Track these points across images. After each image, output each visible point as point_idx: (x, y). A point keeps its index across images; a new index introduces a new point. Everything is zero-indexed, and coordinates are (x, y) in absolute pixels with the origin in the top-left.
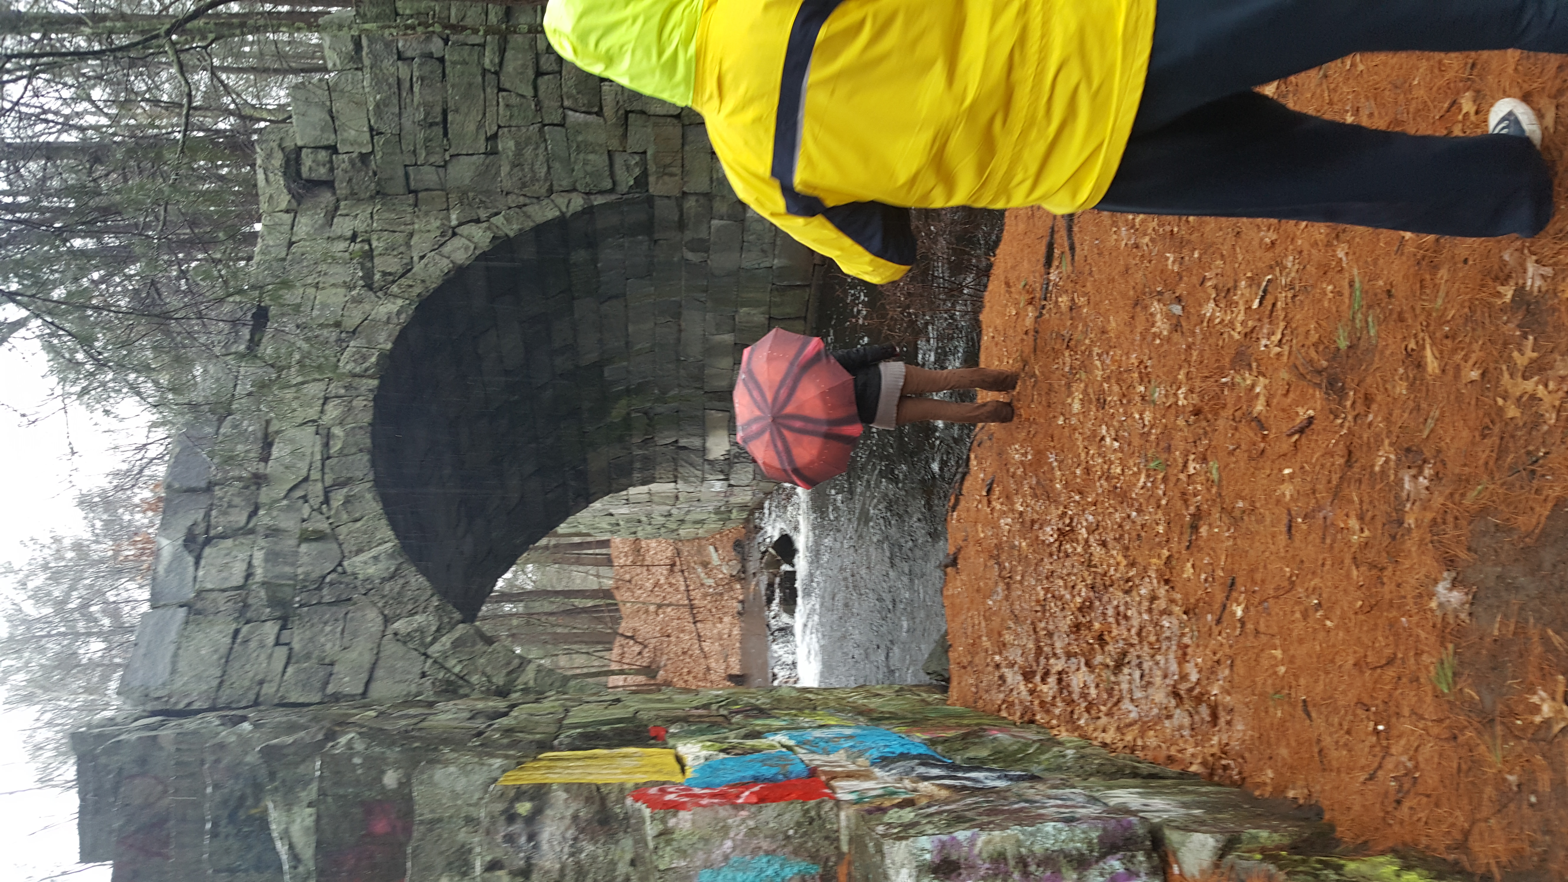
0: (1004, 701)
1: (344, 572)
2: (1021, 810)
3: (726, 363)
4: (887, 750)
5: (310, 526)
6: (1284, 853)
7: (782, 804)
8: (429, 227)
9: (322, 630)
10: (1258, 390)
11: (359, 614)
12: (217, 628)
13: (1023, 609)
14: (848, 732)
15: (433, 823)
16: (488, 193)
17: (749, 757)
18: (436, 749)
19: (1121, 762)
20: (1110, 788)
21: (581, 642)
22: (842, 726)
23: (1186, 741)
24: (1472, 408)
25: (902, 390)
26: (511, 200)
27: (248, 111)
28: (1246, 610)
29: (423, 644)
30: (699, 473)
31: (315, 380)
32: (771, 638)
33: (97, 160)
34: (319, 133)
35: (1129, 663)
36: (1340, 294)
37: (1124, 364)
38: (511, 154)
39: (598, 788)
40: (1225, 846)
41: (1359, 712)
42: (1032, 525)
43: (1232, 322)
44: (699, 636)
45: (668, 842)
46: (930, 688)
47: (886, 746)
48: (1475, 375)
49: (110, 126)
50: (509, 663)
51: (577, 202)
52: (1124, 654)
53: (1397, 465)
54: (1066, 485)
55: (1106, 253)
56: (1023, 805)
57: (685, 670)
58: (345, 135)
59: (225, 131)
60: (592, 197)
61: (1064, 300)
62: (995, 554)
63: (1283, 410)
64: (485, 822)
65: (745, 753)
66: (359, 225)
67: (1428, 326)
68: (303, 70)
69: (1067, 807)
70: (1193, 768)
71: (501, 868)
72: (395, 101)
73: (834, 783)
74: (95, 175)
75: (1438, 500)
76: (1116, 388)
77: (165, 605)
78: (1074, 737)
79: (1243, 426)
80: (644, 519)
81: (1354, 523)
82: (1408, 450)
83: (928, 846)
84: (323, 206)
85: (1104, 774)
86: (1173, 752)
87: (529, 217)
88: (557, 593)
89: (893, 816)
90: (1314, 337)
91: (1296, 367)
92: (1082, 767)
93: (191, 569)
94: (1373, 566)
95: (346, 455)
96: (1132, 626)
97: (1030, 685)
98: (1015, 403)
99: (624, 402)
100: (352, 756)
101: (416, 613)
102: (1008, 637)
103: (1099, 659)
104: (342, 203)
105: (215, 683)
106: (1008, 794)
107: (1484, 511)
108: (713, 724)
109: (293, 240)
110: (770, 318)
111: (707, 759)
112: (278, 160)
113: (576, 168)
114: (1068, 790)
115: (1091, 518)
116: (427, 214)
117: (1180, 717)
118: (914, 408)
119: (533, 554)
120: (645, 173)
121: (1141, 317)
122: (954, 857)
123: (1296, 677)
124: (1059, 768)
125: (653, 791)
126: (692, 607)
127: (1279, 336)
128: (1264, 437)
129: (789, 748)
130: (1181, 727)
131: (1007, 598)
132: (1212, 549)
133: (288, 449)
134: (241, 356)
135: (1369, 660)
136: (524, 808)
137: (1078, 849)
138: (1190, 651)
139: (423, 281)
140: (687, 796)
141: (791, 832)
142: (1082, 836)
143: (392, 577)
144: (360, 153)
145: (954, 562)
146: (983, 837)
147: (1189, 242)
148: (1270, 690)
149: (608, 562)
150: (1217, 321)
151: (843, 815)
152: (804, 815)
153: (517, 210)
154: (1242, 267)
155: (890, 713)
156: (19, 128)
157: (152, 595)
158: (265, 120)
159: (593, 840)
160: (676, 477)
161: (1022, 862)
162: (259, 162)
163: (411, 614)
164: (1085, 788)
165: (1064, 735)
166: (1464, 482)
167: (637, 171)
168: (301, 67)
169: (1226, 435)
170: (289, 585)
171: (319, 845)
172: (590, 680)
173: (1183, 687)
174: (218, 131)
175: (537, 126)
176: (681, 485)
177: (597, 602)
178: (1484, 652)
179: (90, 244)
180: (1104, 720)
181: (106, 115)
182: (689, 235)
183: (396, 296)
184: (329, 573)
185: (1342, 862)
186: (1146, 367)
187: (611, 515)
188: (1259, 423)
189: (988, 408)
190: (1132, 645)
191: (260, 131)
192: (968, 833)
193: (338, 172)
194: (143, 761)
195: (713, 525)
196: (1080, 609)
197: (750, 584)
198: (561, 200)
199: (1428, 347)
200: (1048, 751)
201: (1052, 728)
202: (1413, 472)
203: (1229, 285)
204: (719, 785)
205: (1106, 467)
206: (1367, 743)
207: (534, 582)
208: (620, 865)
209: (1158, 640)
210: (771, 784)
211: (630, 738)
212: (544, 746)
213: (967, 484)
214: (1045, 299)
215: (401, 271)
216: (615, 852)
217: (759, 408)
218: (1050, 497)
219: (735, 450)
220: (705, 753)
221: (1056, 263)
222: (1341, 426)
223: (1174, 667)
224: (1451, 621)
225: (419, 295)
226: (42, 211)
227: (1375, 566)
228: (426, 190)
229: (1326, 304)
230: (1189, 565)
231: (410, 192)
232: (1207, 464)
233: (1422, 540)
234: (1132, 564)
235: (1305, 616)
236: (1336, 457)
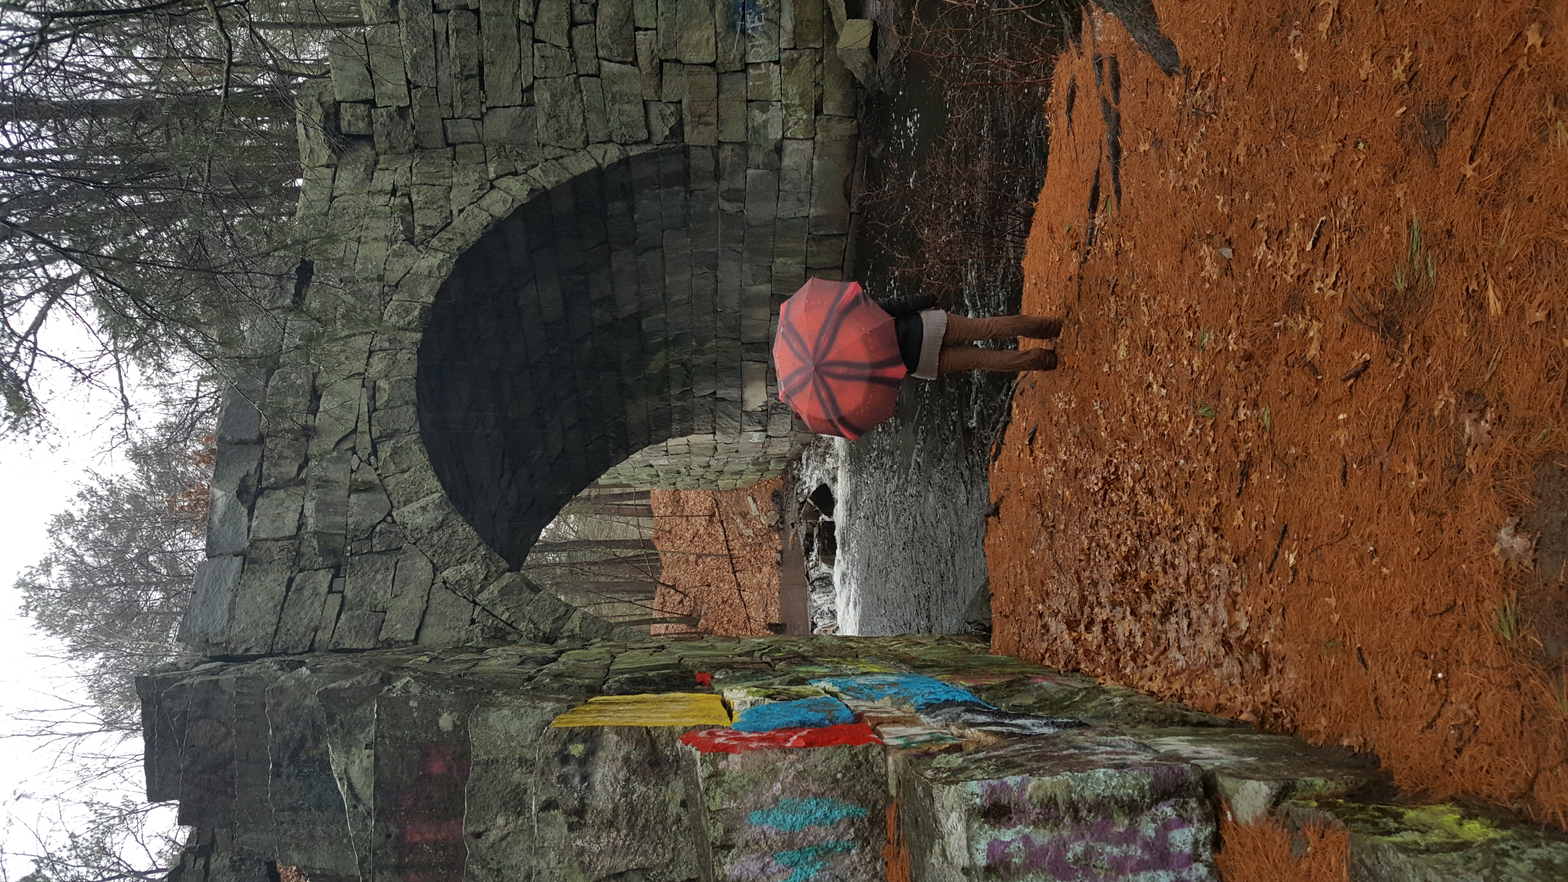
0: (1047, 650)
1: (394, 522)
2: (1071, 756)
3: (763, 313)
4: (932, 696)
5: (359, 477)
6: (1341, 801)
7: (830, 748)
8: (467, 180)
9: (374, 577)
10: (1311, 334)
11: (409, 562)
12: (272, 577)
13: (1066, 558)
14: (891, 679)
15: (487, 764)
16: (525, 145)
17: (794, 703)
18: (489, 692)
19: (1169, 710)
20: (1160, 736)
21: (622, 591)
22: (885, 673)
23: (1236, 690)
24: (1537, 350)
25: (944, 338)
26: (548, 152)
27: (286, 67)
28: (1299, 557)
29: (471, 591)
30: (737, 425)
31: (362, 333)
32: (810, 588)
33: (141, 117)
34: (357, 87)
35: (1176, 611)
36: (1398, 235)
37: (1171, 309)
38: (546, 106)
39: (648, 731)
40: (1280, 793)
41: (1417, 659)
42: (1076, 474)
43: (1284, 265)
44: (739, 585)
45: (719, 784)
46: (972, 638)
47: (931, 693)
48: (1540, 316)
49: (151, 84)
50: (555, 611)
51: (613, 153)
52: (1172, 603)
53: (1458, 410)
54: (1111, 434)
55: (1154, 196)
56: (1072, 751)
57: (726, 619)
58: (383, 89)
59: (265, 86)
60: (628, 148)
61: (1109, 245)
62: (1038, 504)
63: (1338, 354)
64: (540, 763)
65: (790, 699)
66: (400, 180)
67: (1490, 265)
68: (338, 25)
69: (1117, 753)
70: (1244, 717)
71: (557, 807)
72: (432, 55)
73: (882, 729)
74: (139, 133)
75: (1501, 445)
76: (1163, 334)
77: (222, 554)
78: (1120, 686)
79: (1296, 372)
80: (683, 470)
81: (1411, 468)
82: (1469, 394)
83: (978, 791)
84: (363, 160)
85: (1153, 721)
86: (1222, 700)
87: (566, 169)
88: (599, 543)
89: (941, 761)
90: (1370, 279)
91: (1351, 310)
92: (1130, 715)
93: (245, 519)
94: (1430, 512)
95: (392, 408)
96: (1180, 575)
97: (1074, 634)
98: (1058, 350)
99: (662, 354)
100: (409, 698)
101: (465, 562)
102: (1052, 586)
103: (1145, 607)
104: (382, 158)
105: (271, 630)
106: (1057, 740)
107: (1549, 455)
108: (757, 671)
109: (335, 194)
110: (807, 268)
111: (752, 704)
112: (317, 115)
113: (612, 119)
114: (1117, 737)
115: (1137, 466)
116: (465, 167)
117: (1230, 666)
118: (956, 357)
119: (575, 505)
120: (680, 123)
121: (1190, 261)
122: (1004, 801)
123: (1351, 625)
124: (1107, 716)
125: (703, 734)
126: (731, 557)
127: (1334, 279)
128: (1318, 382)
129: (833, 694)
130: (1230, 676)
131: (1050, 547)
132: (1263, 496)
133: (338, 400)
134: (288, 310)
135: (1427, 607)
136: (577, 749)
137: (1128, 795)
138: (1240, 599)
139: (463, 235)
140: (735, 739)
141: (839, 776)
142: (1134, 782)
143: (440, 527)
144: (398, 107)
145: (996, 512)
146: (1034, 782)
147: (1239, 183)
148: (1323, 638)
149: (649, 512)
150: (1269, 264)
151: (890, 760)
152: (852, 759)
153: (554, 162)
154: (1296, 208)
155: (932, 661)
156: (64, 87)
157: (207, 545)
158: (303, 75)
159: (645, 781)
160: (714, 428)
161: (1073, 808)
162: (299, 117)
163: (460, 562)
164: (1133, 735)
165: (1109, 684)
166: (1528, 426)
167: (672, 121)
168: (336, 21)
169: (1279, 380)
170: (340, 535)
171: (377, 784)
172: (635, 628)
173: (1233, 636)
174: (258, 87)
175: (572, 78)
176: (719, 436)
177: (638, 552)
178: (1549, 598)
179: (137, 201)
180: (1150, 669)
181: (148, 73)
182: (724, 185)
183: (436, 250)
184: (379, 523)
185: (1401, 810)
186: (1195, 312)
187: (651, 466)
188: (1313, 368)
189: (1032, 356)
190: (1179, 594)
191: (298, 86)
192: (1019, 778)
193: (377, 127)
194: (206, 704)
195: (751, 476)
196: (1126, 558)
197: (788, 534)
198: (597, 151)
199: (1490, 287)
200: (1096, 698)
201: (1097, 676)
202: (1475, 415)
203: (1281, 228)
204: (767, 729)
205: (1153, 414)
206: (1425, 692)
207: (576, 533)
208: (671, 806)
209: (1206, 588)
210: (818, 729)
211: (677, 682)
212: (594, 690)
213: (1008, 433)
214: (1090, 244)
215: (441, 225)
216: (667, 793)
217: (800, 359)
218: (1095, 446)
219: (773, 401)
220: (751, 698)
221: (1101, 207)
222: (1399, 369)
223: (1223, 615)
224: (1515, 568)
225: (459, 249)
226: (89, 168)
227: (1434, 513)
228: (463, 143)
229: (1383, 245)
230: (1239, 513)
231: (448, 145)
232: (1258, 409)
233: (1483, 485)
234: (1181, 513)
235: (1360, 563)
236: (1393, 402)
